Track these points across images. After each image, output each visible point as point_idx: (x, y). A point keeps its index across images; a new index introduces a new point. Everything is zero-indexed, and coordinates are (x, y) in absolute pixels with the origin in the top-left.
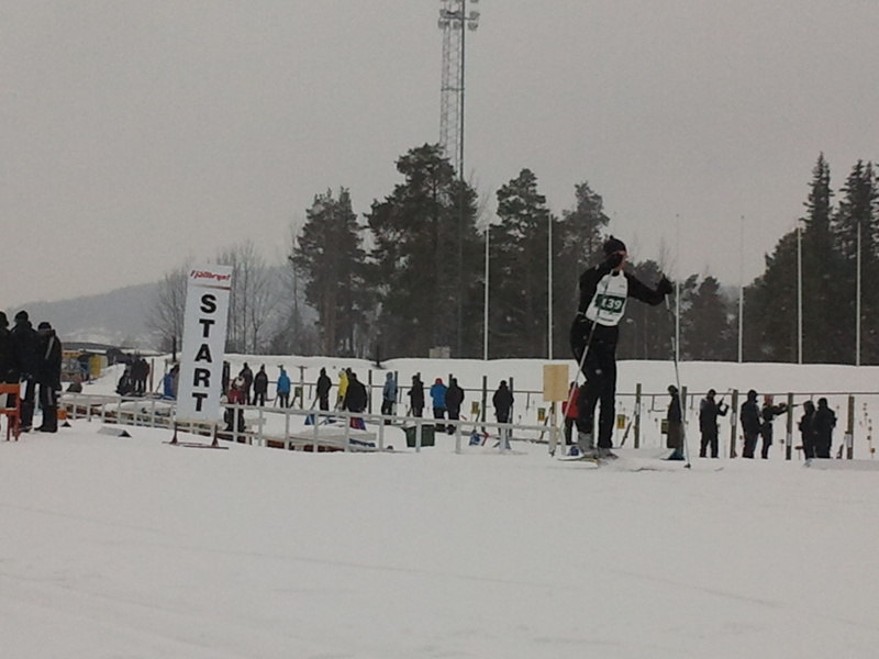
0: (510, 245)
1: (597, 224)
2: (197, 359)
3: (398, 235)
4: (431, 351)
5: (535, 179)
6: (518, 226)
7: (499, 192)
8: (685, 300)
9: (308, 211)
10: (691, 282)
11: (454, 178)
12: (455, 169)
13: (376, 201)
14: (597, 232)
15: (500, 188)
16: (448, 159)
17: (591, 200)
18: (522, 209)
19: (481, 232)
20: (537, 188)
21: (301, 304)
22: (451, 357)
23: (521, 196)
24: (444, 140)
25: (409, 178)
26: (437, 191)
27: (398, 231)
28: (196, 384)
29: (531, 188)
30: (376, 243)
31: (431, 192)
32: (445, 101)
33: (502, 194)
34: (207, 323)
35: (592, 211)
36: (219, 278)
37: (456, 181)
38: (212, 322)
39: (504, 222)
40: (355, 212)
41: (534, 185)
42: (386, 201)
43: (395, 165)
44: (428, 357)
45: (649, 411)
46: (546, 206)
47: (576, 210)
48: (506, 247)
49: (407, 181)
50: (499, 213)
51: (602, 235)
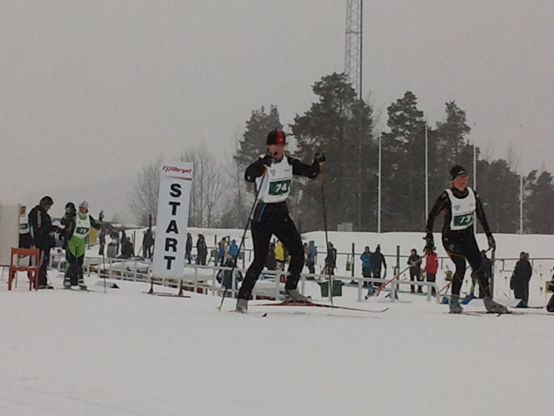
0: (397, 147)
1: (462, 133)
2: (168, 231)
3: (314, 140)
4: (339, 225)
5: (415, 99)
6: (402, 134)
7: (389, 108)
8: (527, 189)
9: (247, 122)
10: (532, 176)
11: (355, 98)
12: (356, 91)
13: (297, 116)
14: (462, 138)
15: (390, 105)
16: (352, 84)
17: (457, 114)
18: (406, 121)
19: (375, 138)
20: (417, 106)
21: (243, 191)
22: (353, 231)
23: (406, 112)
24: (347, 70)
25: (322, 98)
26: (343, 108)
27: (314, 137)
28: (167, 249)
29: (412, 106)
30: (298, 146)
31: (339, 108)
32: (348, 41)
33: (392, 110)
34: (175, 205)
35: (458, 123)
36: (183, 171)
37: (357, 101)
38: (179, 204)
39: (393, 131)
40: (282, 123)
41: (415, 103)
42: (305, 115)
43: (312, 88)
44: (336, 230)
45: (500, 271)
46: (423, 119)
47: (446, 122)
48: (394, 150)
49: (321, 100)
50: (390, 123)
51: (465, 141)
